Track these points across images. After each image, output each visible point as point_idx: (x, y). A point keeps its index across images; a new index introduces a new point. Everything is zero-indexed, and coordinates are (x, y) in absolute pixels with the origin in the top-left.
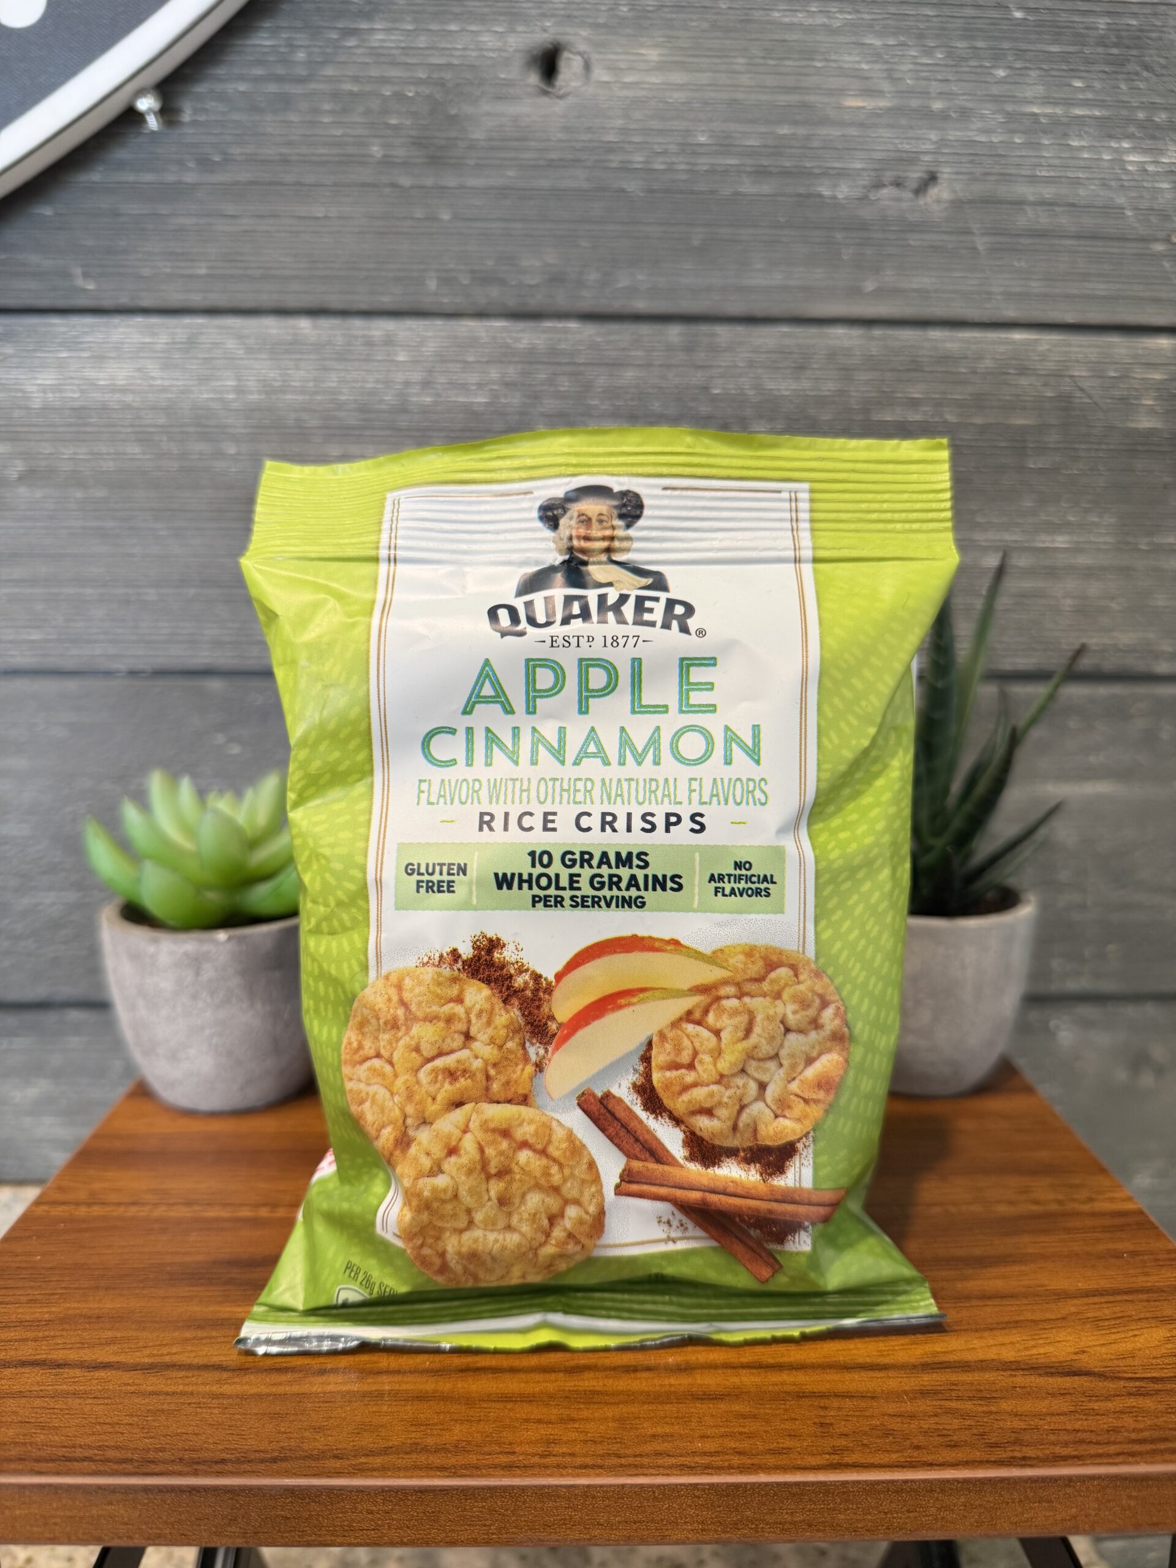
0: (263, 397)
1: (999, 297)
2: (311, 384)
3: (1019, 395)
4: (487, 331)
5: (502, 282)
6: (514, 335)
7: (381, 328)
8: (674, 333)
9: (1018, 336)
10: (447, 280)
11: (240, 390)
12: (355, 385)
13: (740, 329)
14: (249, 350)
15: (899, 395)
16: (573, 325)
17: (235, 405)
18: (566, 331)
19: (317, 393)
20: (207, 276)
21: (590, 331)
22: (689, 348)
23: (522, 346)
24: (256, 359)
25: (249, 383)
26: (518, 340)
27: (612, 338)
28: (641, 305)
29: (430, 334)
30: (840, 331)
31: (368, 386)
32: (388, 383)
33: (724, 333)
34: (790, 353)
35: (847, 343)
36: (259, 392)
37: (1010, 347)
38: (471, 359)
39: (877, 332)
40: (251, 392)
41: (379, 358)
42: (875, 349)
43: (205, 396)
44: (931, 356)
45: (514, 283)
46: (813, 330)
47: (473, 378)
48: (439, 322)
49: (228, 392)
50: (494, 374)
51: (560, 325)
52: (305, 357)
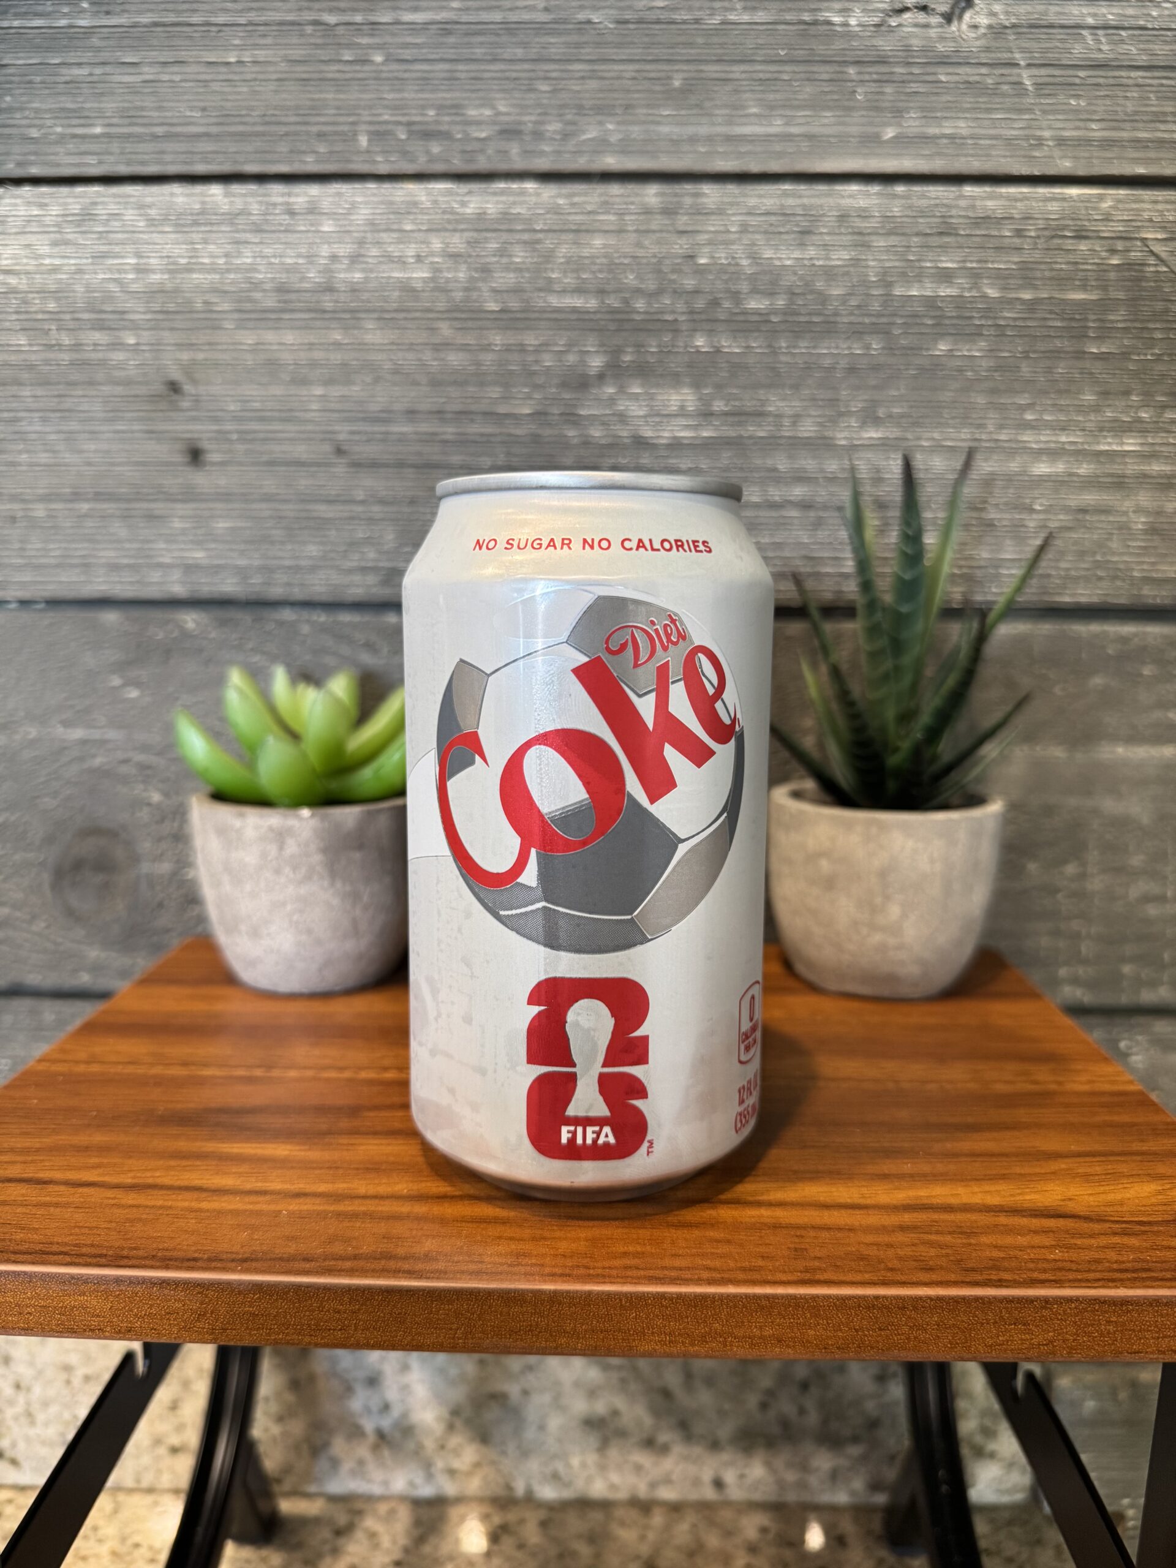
0: (166, 276)
1: (1050, 143)
2: (221, 261)
3: (1077, 263)
4: (428, 194)
5: (446, 136)
6: (458, 199)
7: (305, 194)
8: (652, 193)
9: (1074, 191)
10: (379, 135)
11: (141, 270)
12: (273, 260)
13: (732, 188)
14: (151, 222)
15: (928, 265)
16: (530, 186)
17: (134, 287)
18: (523, 193)
19: (228, 271)
20: (103, 135)
21: (549, 192)
22: (669, 211)
23: (468, 211)
24: (159, 232)
25: (152, 261)
26: (463, 204)
27: (576, 199)
28: (611, 162)
29: (359, 199)
30: (854, 188)
31: (289, 261)
32: (311, 258)
33: (711, 193)
34: (794, 215)
35: (862, 203)
36: (162, 272)
37: (1066, 204)
38: (408, 227)
39: (900, 189)
40: (153, 271)
41: (303, 228)
42: (896, 211)
43: (101, 276)
44: (969, 217)
45: (459, 136)
46: (822, 188)
47: (411, 251)
48: (372, 186)
49: (126, 272)
50: (437, 244)
51: (515, 186)
52: (215, 228)
